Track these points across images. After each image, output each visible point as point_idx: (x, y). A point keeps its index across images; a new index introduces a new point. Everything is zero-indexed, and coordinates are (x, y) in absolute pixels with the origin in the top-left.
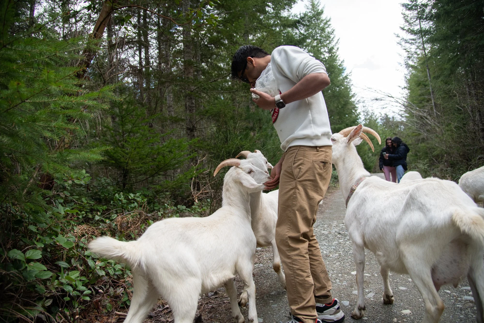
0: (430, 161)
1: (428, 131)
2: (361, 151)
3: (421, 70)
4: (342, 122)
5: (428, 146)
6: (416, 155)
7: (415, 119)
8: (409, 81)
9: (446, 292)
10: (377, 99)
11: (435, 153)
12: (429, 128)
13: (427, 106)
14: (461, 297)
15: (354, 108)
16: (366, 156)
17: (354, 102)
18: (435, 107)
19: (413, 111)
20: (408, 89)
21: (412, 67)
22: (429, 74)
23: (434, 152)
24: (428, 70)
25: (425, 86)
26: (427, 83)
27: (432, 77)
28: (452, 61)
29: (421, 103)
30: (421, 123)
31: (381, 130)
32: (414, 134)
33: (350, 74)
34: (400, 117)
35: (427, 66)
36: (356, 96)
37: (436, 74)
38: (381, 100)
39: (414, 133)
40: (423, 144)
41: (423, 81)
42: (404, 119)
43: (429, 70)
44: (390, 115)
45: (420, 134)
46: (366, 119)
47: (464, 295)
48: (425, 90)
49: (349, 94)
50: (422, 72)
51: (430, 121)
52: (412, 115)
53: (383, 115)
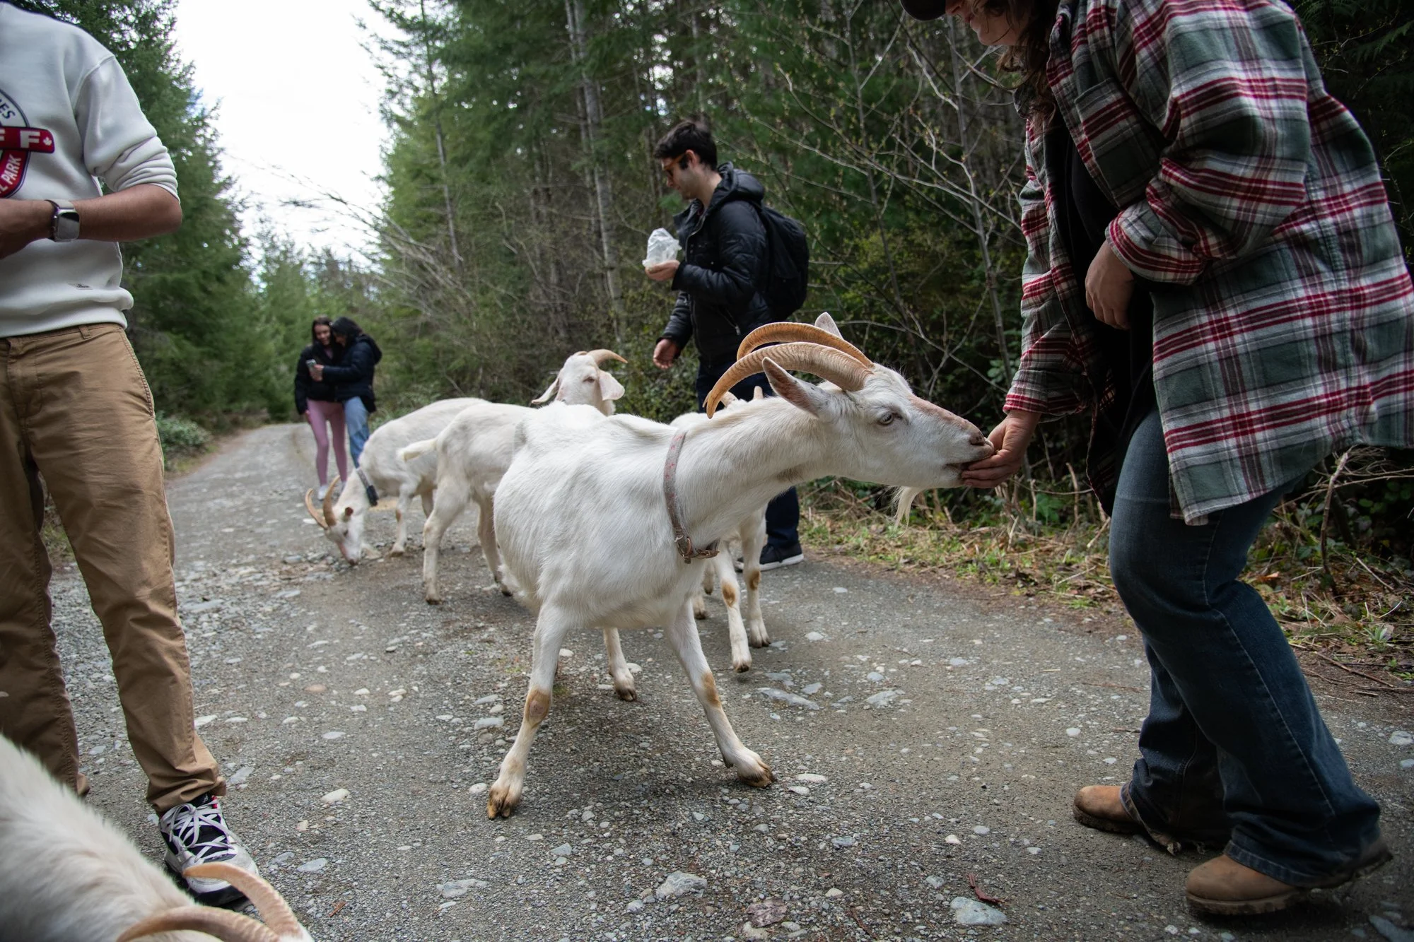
0: (443, 385)
1: (438, 303)
2: (252, 356)
3: (422, 133)
4: (189, 264)
5: (437, 344)
6: (410, 370)
7: (405, 271)
8: (393, 160)
9: (438, 721)
10: (296, 203)
11: (457, 364)
12: (439, 295)
13: (435, 235)
14: (471, 725)
15: (231, 221)
16: (271, 372)
17: (226, 203)
18: (458, 243)
19: (399, 248)
20: (391, 184)
21: (400, 120)
22: (444, 149)
23: (452, 360)
24: (439, 138)
25: (433, 180)
26: (434, 173)
27: (449, 157)
29: (420, 226)
30: (420, 281)
31: (314, 296)
32: (404, 311)
33: (213, 114)
34: (369, 263)
35: (439, 126)
36: (236, 186)
37: (460, 152)
38: (311, 206)
39: (402, 307)
40: (426, 341)
41: (427, 167)
42: (376, 268)
43: (443, 137)
44: (340, 254)
45: (417, 312)
46: (268, 260)
47: (478, 718)
48: (431, 192)
49: (213, 177)
50: (427, 141)
51: (443, 277)
52: (398, 260)
53: (320, 252)
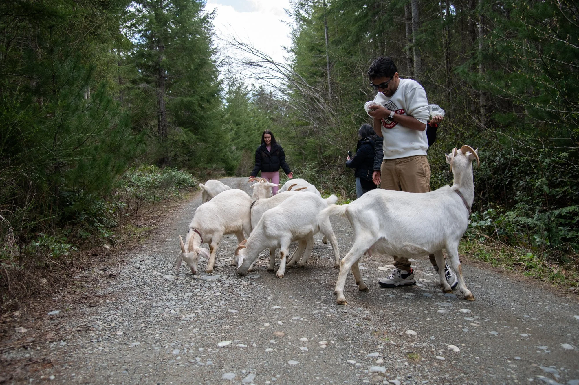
0: (319, 164)
1: (319, 119)
2: (220, 141)
3: (316, 26)
4: (194, 93)
5: (318, 141)
6: (301, 154)
7: (303, 101)
8: (298, 41)
10: (251, 64)
11: (327, 153)
12: (320, 115)
13: (319, 82)
15: (216, 73)
16: (227, 149)
17: (215, 62)
18: (331, 86)
19: (300, 88)
20: (296, 53)
21: (304, 20)
22: (327, 35)
23: (325, 151)
24: (326, 30)
25: (320, 52)
26: (323, 49)
27: (331, 39)
28: (359, 23)
29: (312, 77)
30: (311, 107)
31: (252, 110)
32: (300, 122)
33: (212, 16)
34: (282, 95)
35: (326, 23)
36: (219, 53)
37: (337, 37)
38: (257, 65)
39: (300, 120)
40: (311, 140)
41: (318, 45)
42: (286, 98)
43: (327, 28)
44: (268, 90)
45: (308, 124)
46: (230, 92)
48: (320, 59)
49: (208, 48)
50: (318, 30)
51: (322, 105)
52: (298, 93)
53: (257, 88)
